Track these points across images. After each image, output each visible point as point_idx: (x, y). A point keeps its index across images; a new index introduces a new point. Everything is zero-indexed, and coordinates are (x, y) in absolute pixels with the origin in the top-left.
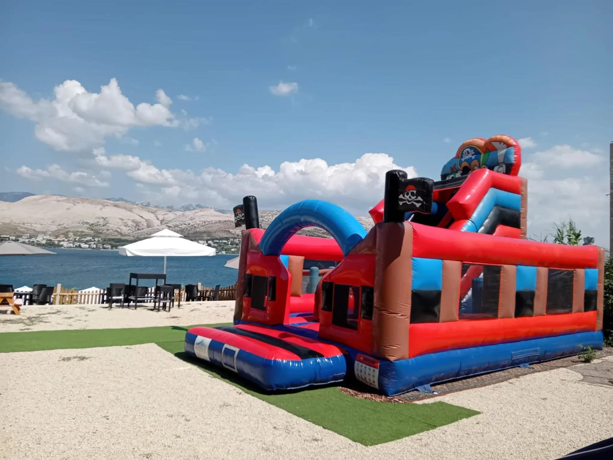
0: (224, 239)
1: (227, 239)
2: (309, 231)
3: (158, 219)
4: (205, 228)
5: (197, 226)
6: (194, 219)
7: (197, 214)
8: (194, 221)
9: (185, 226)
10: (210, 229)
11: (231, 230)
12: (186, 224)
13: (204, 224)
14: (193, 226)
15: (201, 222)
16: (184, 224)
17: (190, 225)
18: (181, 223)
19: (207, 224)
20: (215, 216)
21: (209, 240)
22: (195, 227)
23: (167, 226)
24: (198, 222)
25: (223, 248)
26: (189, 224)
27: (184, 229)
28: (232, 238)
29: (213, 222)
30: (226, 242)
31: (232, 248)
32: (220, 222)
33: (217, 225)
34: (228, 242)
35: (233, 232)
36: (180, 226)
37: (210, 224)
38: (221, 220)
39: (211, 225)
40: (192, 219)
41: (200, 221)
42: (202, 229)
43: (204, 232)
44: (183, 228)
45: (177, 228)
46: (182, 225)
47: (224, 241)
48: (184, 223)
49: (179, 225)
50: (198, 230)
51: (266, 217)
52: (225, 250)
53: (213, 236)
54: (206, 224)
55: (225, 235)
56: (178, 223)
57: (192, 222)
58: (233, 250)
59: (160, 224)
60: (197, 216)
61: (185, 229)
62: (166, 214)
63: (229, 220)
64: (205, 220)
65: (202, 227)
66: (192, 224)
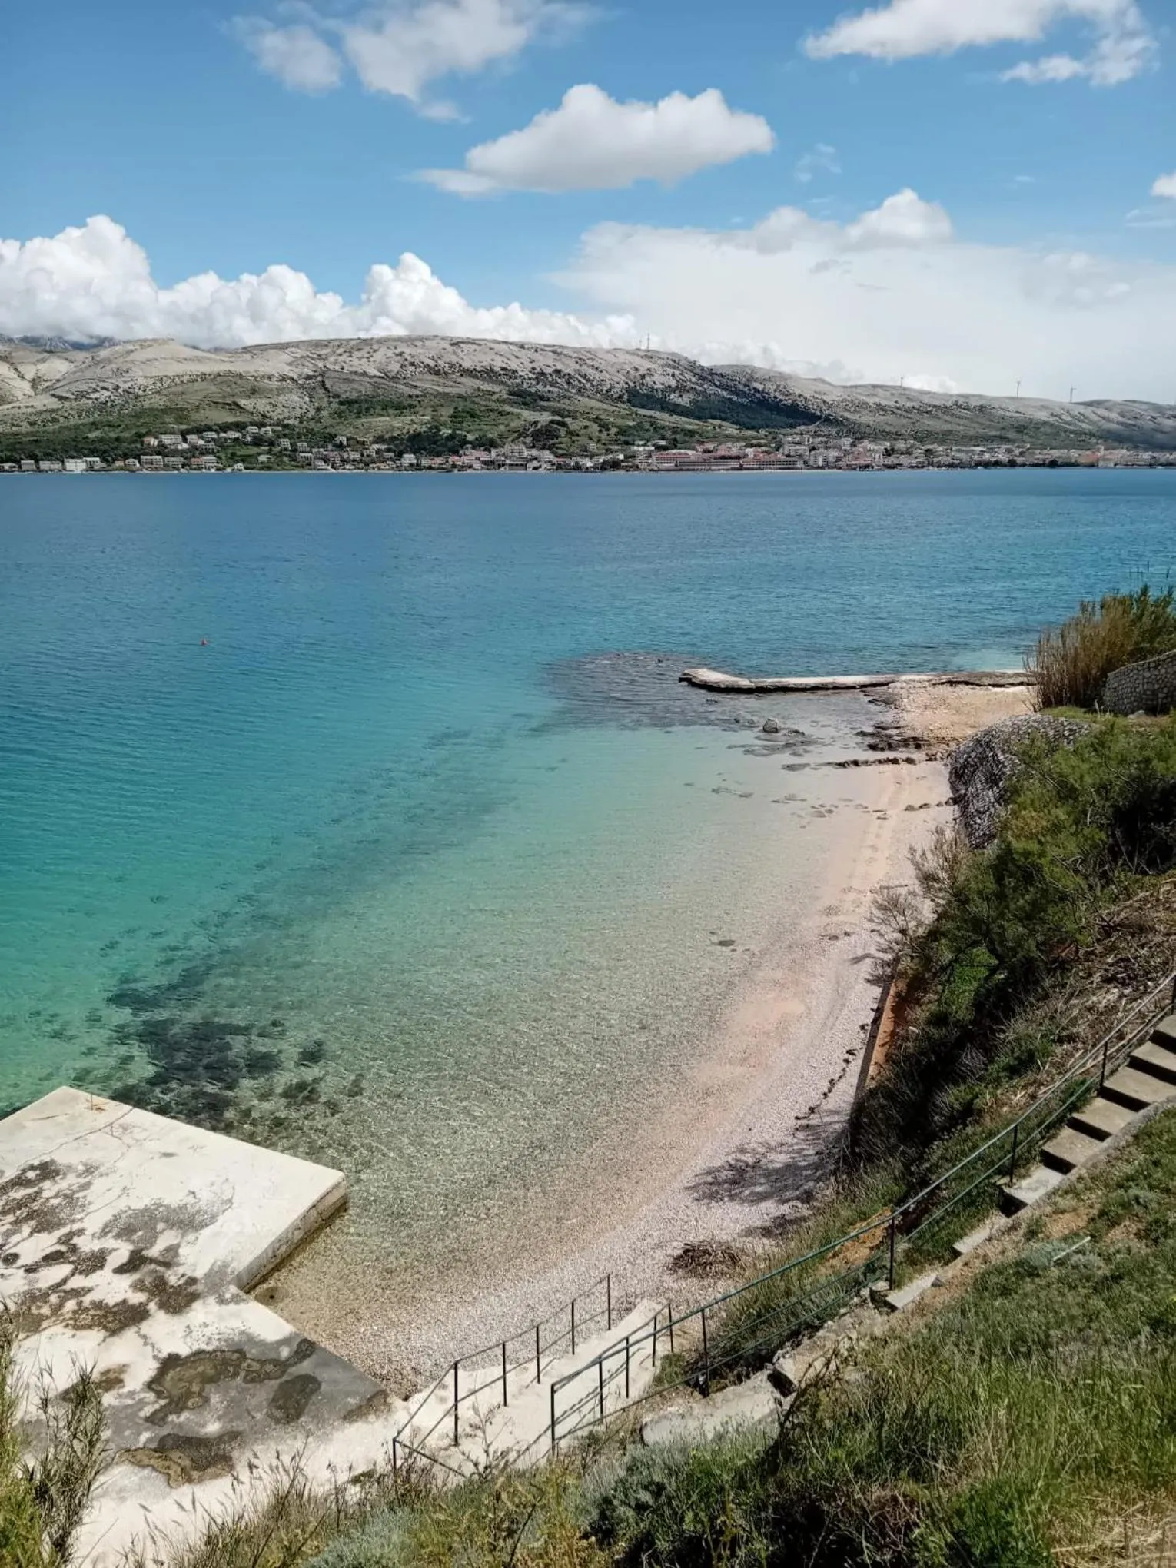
0: (231, 430)
1: (240, 427)
2: (460, 396)
3: (22, 377)
4: (165, 399)
5: (141, 393)
6: (127, 371)
8: (127, 377)
9: (106, 393)
10: (180, 402)
11: (242, 402)
12: (107, 389)
13: (159, 384)
14: (129, 393)
15: (151, 381)
16: (104, 388)
17: (120, 391)
18: (94, 386)
19: (169, 387)
20: (184, 360)
21: (189, 432)
22: (137, 397)
23: (54, 395)
24: (142, 382)
25: (233, 455)
26: (118, 387)
27: (107, 402)
28: (252, 424)
29: (185, 379)
30: (238, 435)
31: (259, 454)
32: (204, 377)
33: (197, 386)
34: (244, 436)
35: (250, 408)
36: (93, 396)
37: (177, 385)
38: (207, 371)
39: (180, 389)
40: (120, 372)
41: (146, 378)
42: (159, 402)
43: (166, 411)
44: (102, 400)
45: (84, 400)
46: (95, 391)
47: (233, 435)
48: (102, 384)
49: (88, 393)
50: (146, 405)
51: (332, 359)
52: (242, 461)
53: (198, 421)
54: (166, 385)
55: (229, 417)
56: (84, 387)
57: (125, 382)
59: (32, 393)
60: (133, 362)
61: (109, 404)
62: (43, 361)
63: (230, 372)
64: (161, 374)
65: (158, 397)
66: (126, 386)
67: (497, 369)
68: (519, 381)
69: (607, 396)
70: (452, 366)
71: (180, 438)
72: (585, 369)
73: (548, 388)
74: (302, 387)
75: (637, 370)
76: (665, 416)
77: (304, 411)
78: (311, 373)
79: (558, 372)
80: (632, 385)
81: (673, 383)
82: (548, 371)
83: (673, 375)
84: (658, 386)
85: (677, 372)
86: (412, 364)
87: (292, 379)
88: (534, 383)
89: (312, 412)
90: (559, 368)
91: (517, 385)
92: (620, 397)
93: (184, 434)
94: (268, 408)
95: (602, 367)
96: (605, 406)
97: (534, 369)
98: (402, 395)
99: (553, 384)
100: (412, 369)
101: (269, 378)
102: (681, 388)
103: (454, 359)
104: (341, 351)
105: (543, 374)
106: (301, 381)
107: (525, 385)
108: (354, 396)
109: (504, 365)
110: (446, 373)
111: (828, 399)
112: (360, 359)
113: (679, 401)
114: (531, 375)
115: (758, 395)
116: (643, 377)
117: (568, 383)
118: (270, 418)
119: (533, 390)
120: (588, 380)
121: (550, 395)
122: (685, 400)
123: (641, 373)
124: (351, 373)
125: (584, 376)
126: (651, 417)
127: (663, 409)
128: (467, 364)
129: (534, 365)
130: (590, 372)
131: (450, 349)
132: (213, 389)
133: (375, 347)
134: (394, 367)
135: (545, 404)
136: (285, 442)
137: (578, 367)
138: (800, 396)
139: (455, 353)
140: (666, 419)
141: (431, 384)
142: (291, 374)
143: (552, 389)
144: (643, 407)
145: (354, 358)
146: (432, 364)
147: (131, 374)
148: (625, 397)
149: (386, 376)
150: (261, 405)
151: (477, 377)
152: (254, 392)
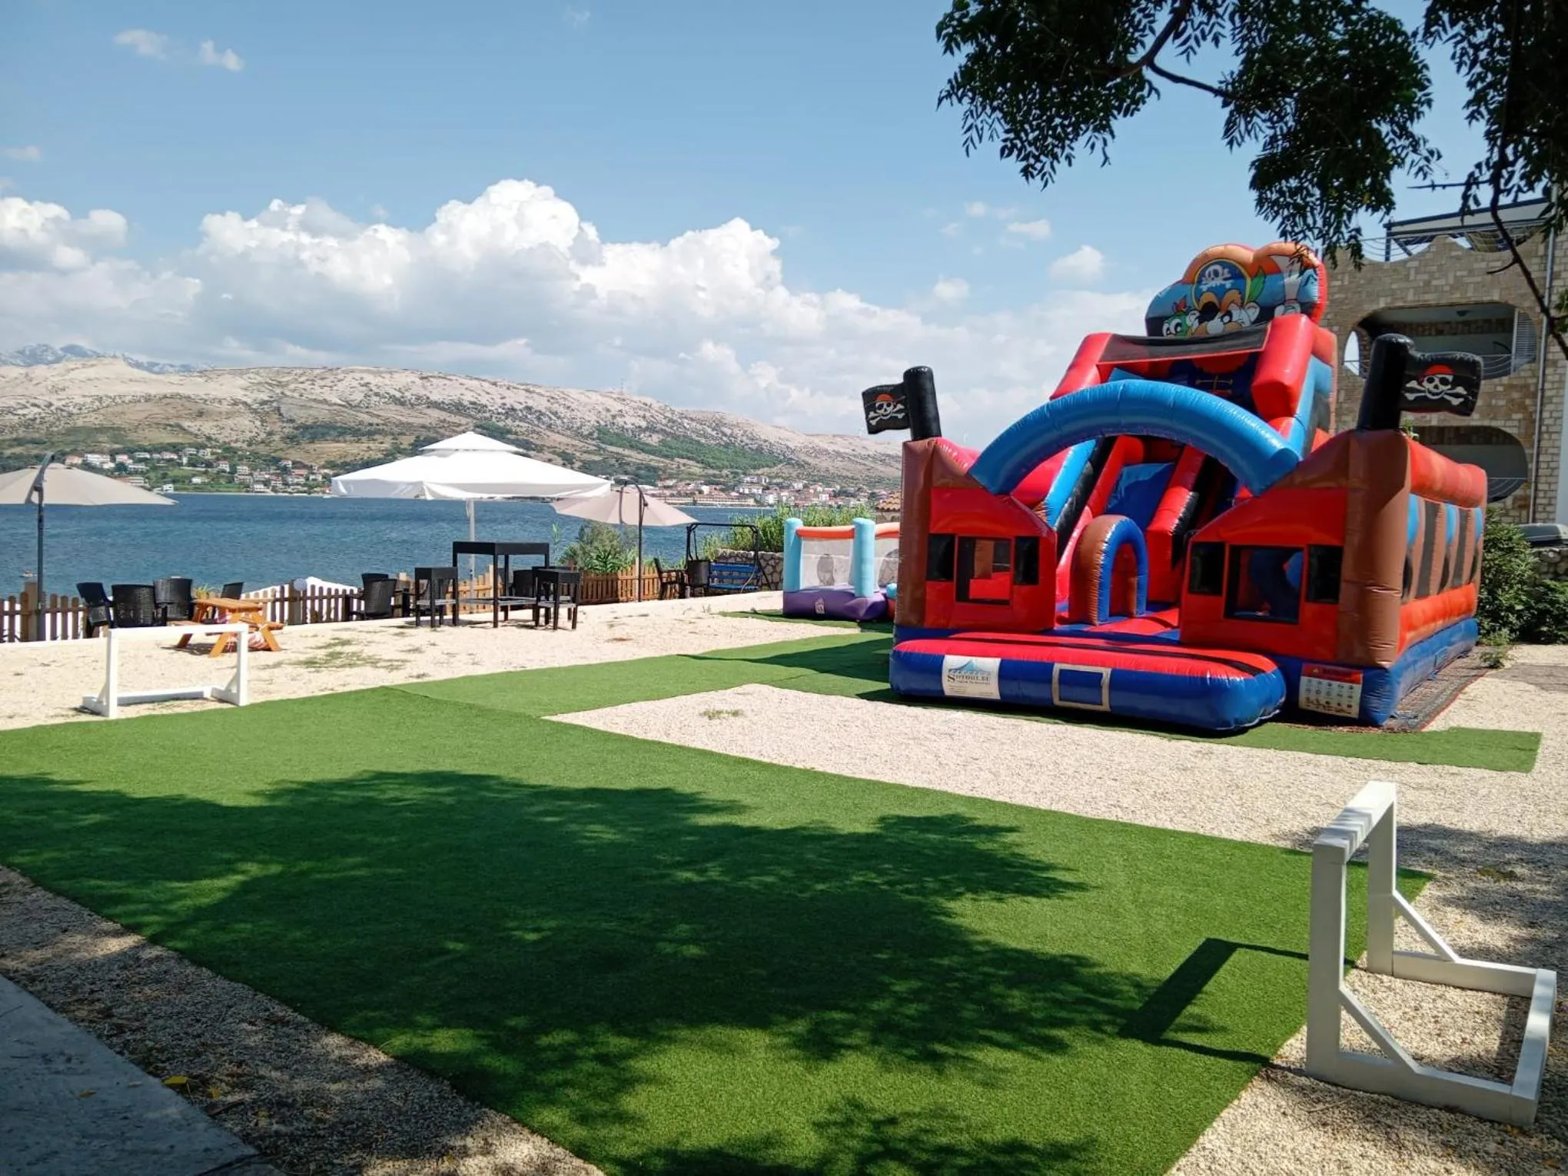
0: (166, 450)
1: (176, 448)
2: (423, 427)
4: (101, 418)
5: (75, 411)
6: (64, 389)
7: (72, 375)
8: (62, 395)
9: (36, 410)
10: (118, 422)
11: (186, 424)
12: (37, 406)
13: (97, 403)
14: (62, 410)
15: (89, 400)
16: (34, 405)
17: (53, 408)
18: (23, 402)
19: (108, 406)
20: (131, 380)
21: (119, 452)
22: (70, 415)
24: (79, 400)
25: (165, 476)
26: (50, 405)
27: (35, 419)
28: (191, 445)
29: (129, 398)
30: (174, 456)
31: (194, 475)
32: (148, 399)
33: (139, 407)
34: (180, 458)
35: (194, 430)
36: (20, 412)
37: (117, 404)
38: (153, 392)
39: (119, 409)
40: (56, 390)
41: (84, 396)
42: (94, 420)
43: (101, 430)
44: (31, 416)
45: (10, 416)
46: (24, 407)
47: (168, 456)
48: (33, 401)
49: (15, 409)
50: (80, 423)
51: (292, 386)
52: (174, 482)
53: (132, 441)
54: (104, 404)
55: (167, 438)
56: (12, 403)
57: (59, 399)
58: (196, 480)
60: (71, 380)
61: (38, 421)
63: (178, 394)
64: (101, 394)
65: (94, 415)
66: (60, 404)
67: (466, 403)
68: (487, 415)
69: (578, 434)
70: (418, 398)
71: (108, 458)
72: (555, 407)
73: (517, 423)
74: (255, 411)
75: (608, 410)
76: (633, 453)
77: (254, 434)
78: (267, 399)
79: (529, 408)
80: (602, 423)
81: (644, 424)
82: (518, 407)
83: (644, 417)
84: (629, 426)
85: (648, 414)
86: (377, 394)
87: (245, 403)
88: (503, 417)
89: (263, 436)
90: (530, 405)
91: (486, 419)
92: (591, 434)
93: (113, 454)
94: (214, 431)
95: (573, 406)
96: (574, 442)
97: (504, 404)
98: (361, 423)
99: (523, 419)
100: (377, 399)
101: (220, 402)
102: (651, 429)
103: (422, 392)
104: (303, 379)
105: (513, 409)
106: (255, 406)
107: (494, 419)
108: (310, 422)
109: (473, 400)
110: (412, 405)
111: (791, 445)
112: (322, 387)
113: (649, 441)
114: (500, 410)
115: (725, 438)
116: (614, 417)
117: (539, 419)
118: (216, 440)
119: (501, 424)
120: (559, 418)
121: (518, 429)
122: (654, 440)
123: (613, 413)
124: (311, 400)
125: (555, 414)
126: (618, 454)
127: (632, 447)
128: (434, 397)
129: (504, 401)
130: (562, 410)
131: (419, 382)
132: (156, 410)
133: (340, 377)
134: (358, 397)
135: (512, 437)
136: (225, 466)
137: (549, 405)
138: (765, 441)
139: (425, 388)
140: (635, 457)
141: (394, 413)
142: (244, 399)
143: (521, 424)
144: (611, 444)
145: (316, 387)
146: (398, 395)
147: (68, 392)
148: (596, 435)
149: (349, 405)
150: (207, 427)
151: (444, 409)
152: (200, 414)
